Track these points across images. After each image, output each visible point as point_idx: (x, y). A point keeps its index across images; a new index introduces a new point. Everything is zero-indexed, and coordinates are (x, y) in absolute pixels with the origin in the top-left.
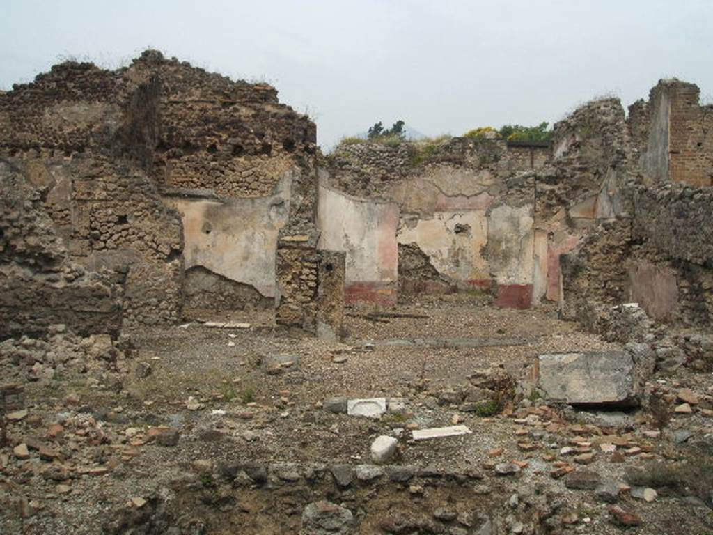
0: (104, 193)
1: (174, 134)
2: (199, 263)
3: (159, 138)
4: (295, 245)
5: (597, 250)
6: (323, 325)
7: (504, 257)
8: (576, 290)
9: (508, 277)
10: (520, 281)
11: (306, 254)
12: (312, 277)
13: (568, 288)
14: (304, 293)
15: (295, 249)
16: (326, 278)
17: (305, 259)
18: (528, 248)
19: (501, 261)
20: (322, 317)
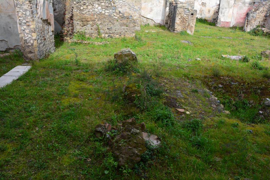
4: (183, 7)
5: (259, 12)
6: (189, 32)
7: (224, 13)
8: (251, 24)
9: (224, 19)
10: (227, 21)
11: (186, 10)
12: (187, 17)
13: (248, 23)
14: (184, 22)
15: (182, 8)
16: (191, 18)
17: (185, 12)
18: (231, 11)
19: (223, 14)
20: (189, 29)
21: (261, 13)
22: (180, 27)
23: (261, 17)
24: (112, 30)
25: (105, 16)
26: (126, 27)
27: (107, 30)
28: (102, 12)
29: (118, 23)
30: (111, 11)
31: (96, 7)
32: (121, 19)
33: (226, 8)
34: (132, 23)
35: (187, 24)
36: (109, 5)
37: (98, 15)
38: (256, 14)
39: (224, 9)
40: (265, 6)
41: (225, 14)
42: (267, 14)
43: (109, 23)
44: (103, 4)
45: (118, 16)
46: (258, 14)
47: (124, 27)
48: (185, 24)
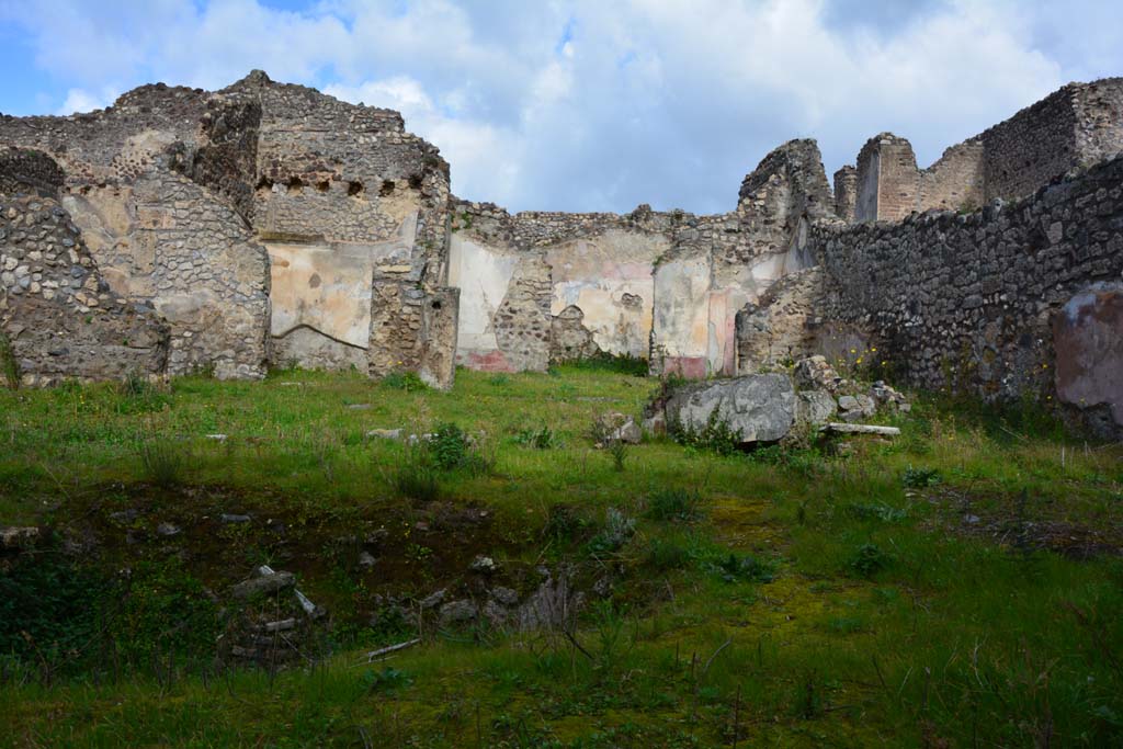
0: (174, 221)
1: (279, 168)
2: (305, 322)
3: (261, 173)
4: (394, 276)
5: (781, 308)
6: (427, 377)
7: (673, 324)
8: (754, 356)
9: (677, 347)
10: (692, 354)
11: (407, 288)
12: (414, 317)
13: (744, 353)
14: (405, 337)
15: (395, 281)
16: (432, 319)
17: (405, 295)
18: (702, 313)
19: (670, 329)
20: (427, 367)
21: (790, 314)
22: (389, 356)
23: (794, 330)
24: (66, 361)
25: (41, 302)
26: (121, 347)
27: (51, 358)
28: (29, 286)
29: (88, 332)
30: (65, 282)
31: (7, 267)
32: (104, 317)
33: (679, 305)
34: (146, 332)
35: (419, 344)
36: (61, 262)
37: (17, 298)
38: (768, 318)
39: (673, 310)
40: (798, 286)
41: (678, 326)
42: (811, 316)
43: (57, 331)
44: (35, 255)
45: (92, 302)
46: (778, 318)
47: (116, 347)
48: (410, 345)
